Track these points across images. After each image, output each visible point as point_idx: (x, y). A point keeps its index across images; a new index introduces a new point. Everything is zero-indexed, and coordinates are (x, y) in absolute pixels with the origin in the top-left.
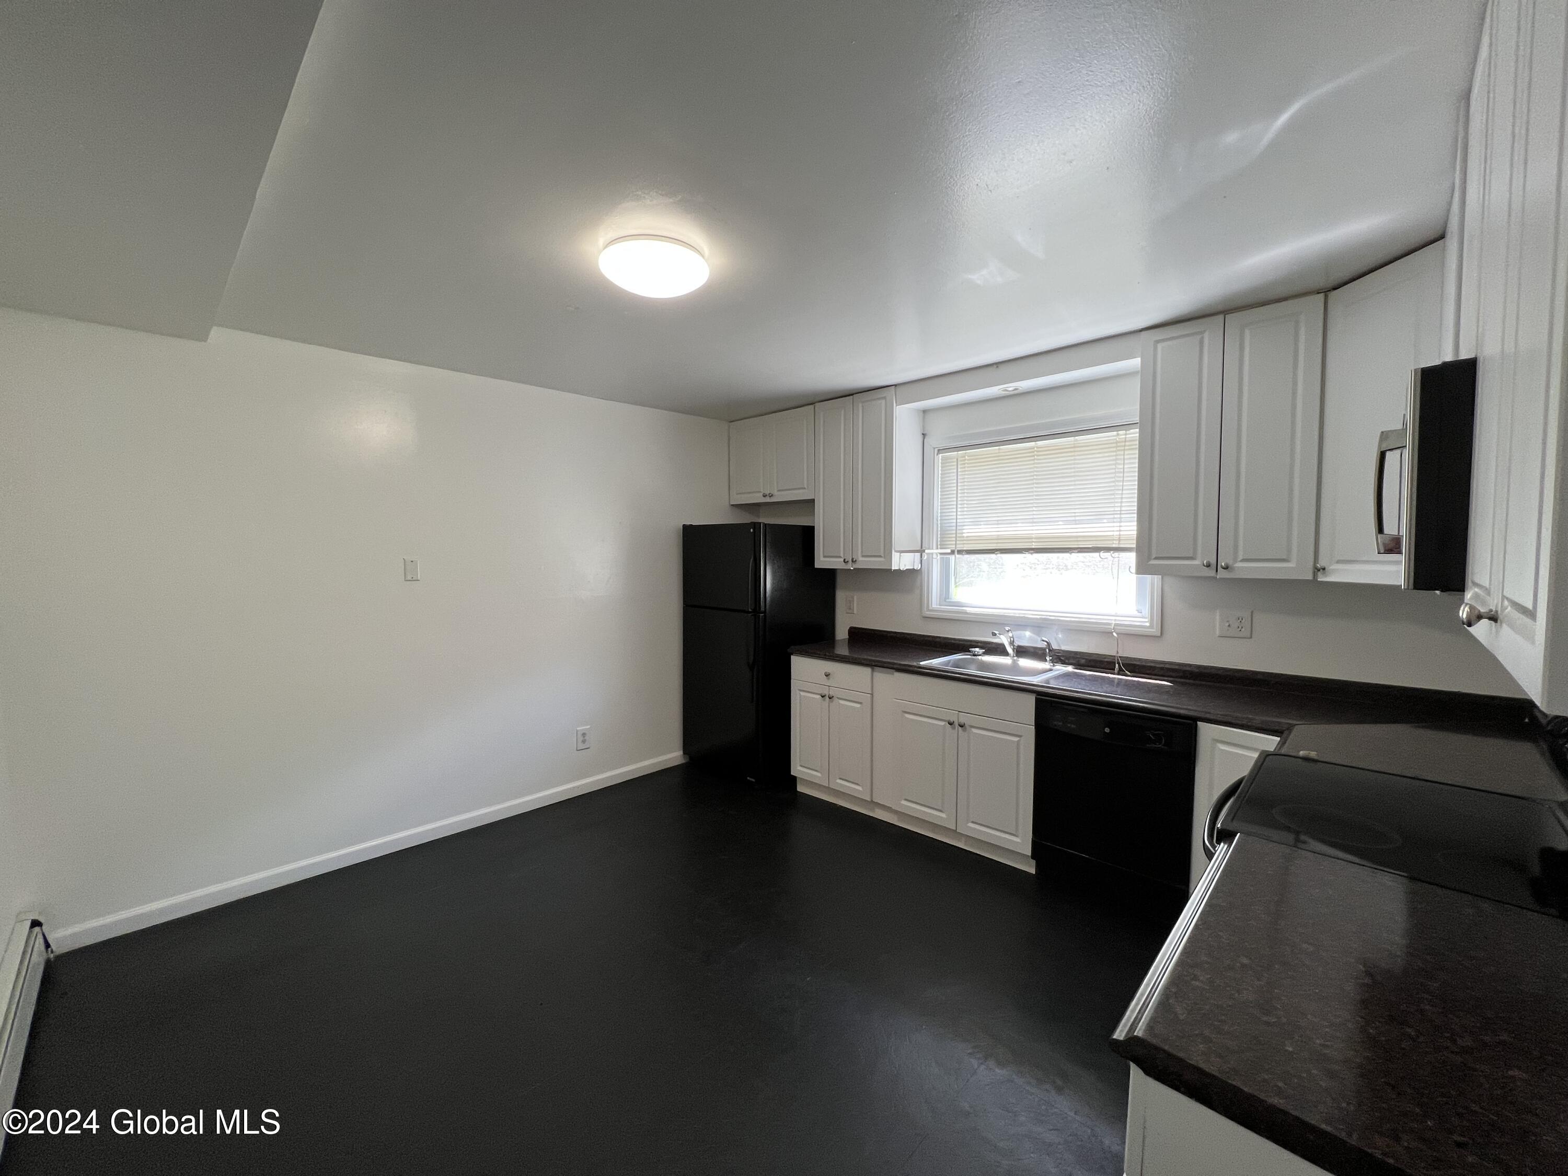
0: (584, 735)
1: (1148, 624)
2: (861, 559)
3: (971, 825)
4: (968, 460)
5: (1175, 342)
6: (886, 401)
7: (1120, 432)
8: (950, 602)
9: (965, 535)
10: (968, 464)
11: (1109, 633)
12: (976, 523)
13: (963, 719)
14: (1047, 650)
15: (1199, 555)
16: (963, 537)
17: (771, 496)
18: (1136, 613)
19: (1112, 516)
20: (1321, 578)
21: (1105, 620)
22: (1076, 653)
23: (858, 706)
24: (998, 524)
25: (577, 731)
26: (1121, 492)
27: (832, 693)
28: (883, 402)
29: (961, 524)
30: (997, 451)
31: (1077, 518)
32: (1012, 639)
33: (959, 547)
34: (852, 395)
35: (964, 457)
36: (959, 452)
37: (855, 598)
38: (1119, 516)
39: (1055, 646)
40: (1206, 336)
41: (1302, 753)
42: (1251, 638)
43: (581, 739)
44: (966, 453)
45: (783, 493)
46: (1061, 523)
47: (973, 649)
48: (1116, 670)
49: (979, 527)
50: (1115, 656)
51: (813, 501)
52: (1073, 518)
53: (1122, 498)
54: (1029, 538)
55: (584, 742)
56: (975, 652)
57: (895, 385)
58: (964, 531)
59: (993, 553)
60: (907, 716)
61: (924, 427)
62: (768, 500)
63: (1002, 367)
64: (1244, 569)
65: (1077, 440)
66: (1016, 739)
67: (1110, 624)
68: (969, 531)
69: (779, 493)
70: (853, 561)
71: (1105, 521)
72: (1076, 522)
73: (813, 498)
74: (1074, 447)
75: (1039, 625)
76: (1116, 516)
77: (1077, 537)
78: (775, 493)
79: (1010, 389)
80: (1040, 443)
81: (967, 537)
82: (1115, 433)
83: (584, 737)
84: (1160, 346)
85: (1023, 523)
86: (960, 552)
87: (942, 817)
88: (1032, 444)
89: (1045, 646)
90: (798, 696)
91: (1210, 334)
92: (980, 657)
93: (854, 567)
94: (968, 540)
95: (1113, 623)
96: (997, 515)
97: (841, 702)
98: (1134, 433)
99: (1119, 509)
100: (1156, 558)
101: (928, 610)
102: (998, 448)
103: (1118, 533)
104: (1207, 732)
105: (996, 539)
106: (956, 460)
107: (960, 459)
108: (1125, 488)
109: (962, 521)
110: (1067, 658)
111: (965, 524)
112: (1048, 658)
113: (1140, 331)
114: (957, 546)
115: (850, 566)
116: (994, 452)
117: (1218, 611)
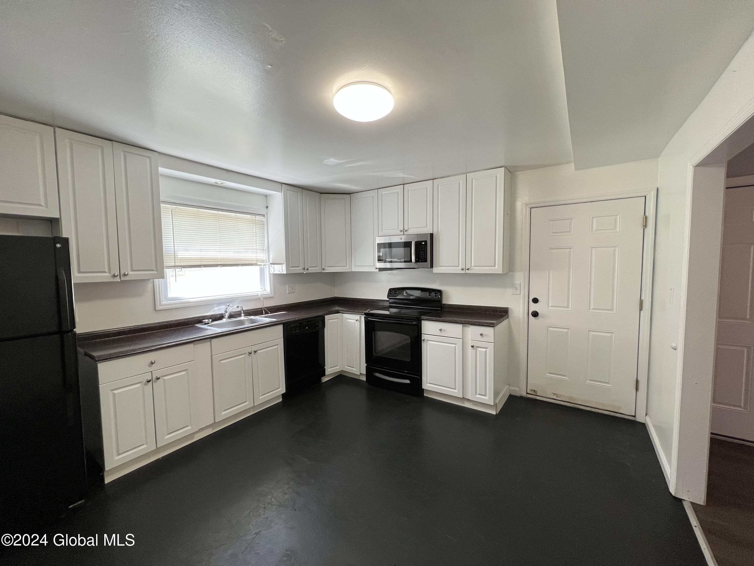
2: (131, 273)
3: (261, 398)
5: (292, 192)
6: (150, 160)
7: (253, 216)
9: (179, 256)
10: (178, 214)
11: (259, 299)
12: (186, 250)
13: (254, 348)
14: (242, 311)
15: (301, 266)
16: (178, 258)
18: (261, 290)
19: (252, 251)
23: (183, 373)
24: (201, 251)
27: (156, 376)
28: (148, 160)
29: (177, 250)
32: (226, 310)
34: (111, 140)
35: (176, 209)
36: (173, 206)
38: (255, 251)
39: (244, 309)
40: (299, 193)
42: (295, 292)
44: (176, 207)
46: (232, 252)
49: (188, 252)
50: (263, 308)
52: (237, 250)
53: (256, 244)
54: (218, 259)
56: (206, 322)
57: (159, 153)
58: (179, 254)
60: (222, 362)
63: (230, 173)
64: (313, 270)
65: (236, 215)
66: (277, 347)
67: (258, 295)
68: (181, 254)
71: (250, 252)
72: (239, 252)
74: (236, 218)
76: (254, 251)
77: (240, 259)
80: (220, 212)
82: (250, 216)
84: (288, 191)
85: (213, 251)
88: (216, 212)
93: (122, 279)
94: (182, 259)
95: (260, 294)
96: (200, 246)
97: (165, 378)
98: (258, 218)
99: (255, 248)
100: (291, 267)
101: (160, 305)
102: (198, 209)
103: (256, 258)
104: (327, 317)
105: (201, 259)
106: (170, 210)
107: (173, 210)
108: (257, 239)
109: (178, 248)
110: (249, 313)
111: (180, 250)
112: (242, 315)
113: (282, 183)
114: (176, 263)
115: (117, 279)
116: (196, 211)
117: (287, 285)
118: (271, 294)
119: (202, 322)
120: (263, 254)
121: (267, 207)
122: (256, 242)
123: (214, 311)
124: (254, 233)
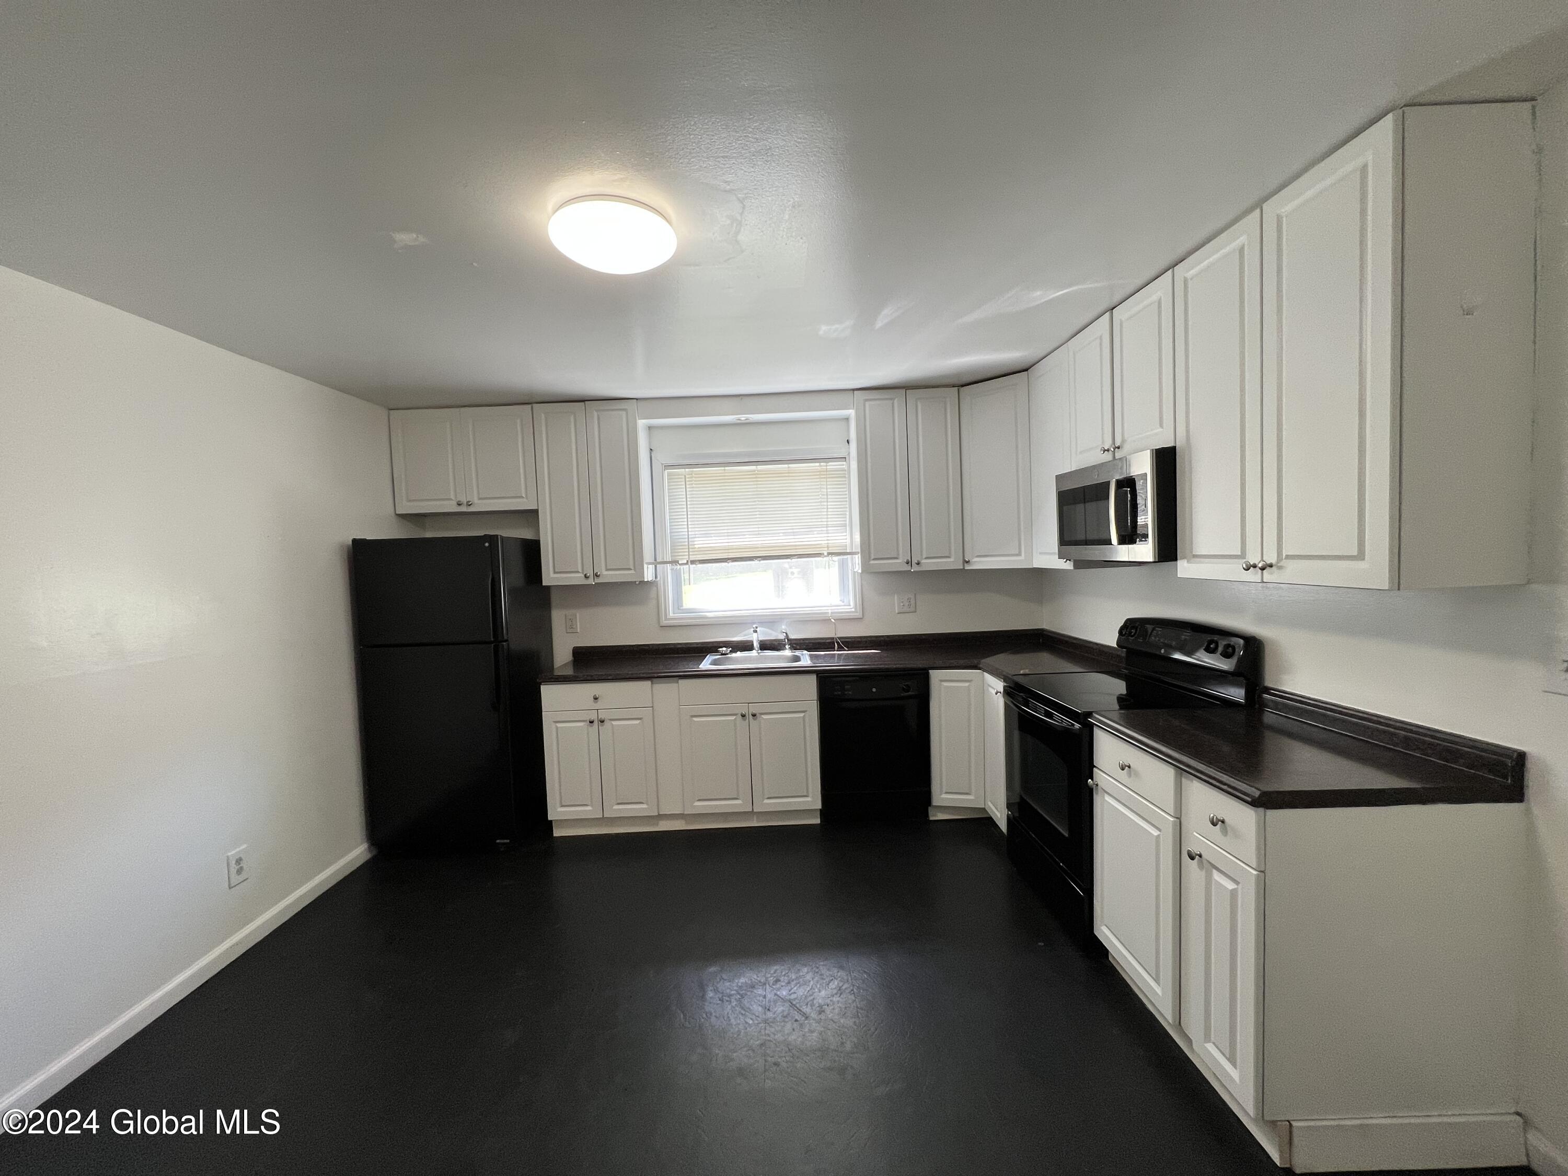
0: (239, 861)
1: (853, 610)
2: (605, 573)
3: (766, 801)
4: (695, 477)
5: (878, 402)
6: (627, 413)
7: (822, 464)
8: (683, 609)
9: (695, 546)
10: (695, 481)
11: (827, 620)
12: (707, 535)
13: (754, 709)
14: (786, 640)
15: (901, 556)
16: (695, 548)
17: (469, 504)
18: (841, 603)
19: (820, 529)
20: (967, 567)
21: (824, 610)
22: (804, 639)
23: (637, 722)
24: (728, 536)
25: (228, 857)
26: (825, 510)
27: (601, 716)
28: (624, 413)
29: (692, 536)
30: (723, 472)
31: (795, 531)
33: (692, 558)
34: (583, 401)
35: (692, 474)
36: (687, 470)
37: (578, 615)
38: (825, 529)
39: (792, 637)
40: (896, 401)
41: (1022, 672)
42: (916, 612)
43: (234, 869)
44: (692, 471)
45: (484, 501)
46: (781, 534)
47: (720, 649)
48: (836, 649)
49: (710, 539)
50: (833, 638)
51: (535, 513)
52: (791, 531)
53: (827, 515)
54: (755, 548)
55: (239, 871)
56: (723, 651)
57: (637, 399)
58: (695, 543)
59: (726, 562)
60: (695, 719)
61: (650, 443)
62: (464, 509)
64: (929, 564)
65: (790, 468)
66: (802, 715)
67: (826, 613)
68: (699, 543)
69: (480, 501)
70: (597, 576)
71: (815, 533)
72: (794, 534)
73: (534, 507)
74: (789, 473)
75: (771, 621)
76: (823, 529)
77: (796, 546)
78: (476, 500)
79: (743, 419)
80: (760, 467)
81: (699, 548)
82: (818, 464)
83: (239, 864)
84: (867, 404)
85: (749, 535)
86: (693, 562)
87: (738, 805)
88: (753, 468)
89: (783, 638)
90: (554, 730)
91: (898, 400)
92: (729, 655)
93: (596, 582)
94: (700, 550)
95: (830, 611)
96: (726, 528)
97: (614, 723)
98: (832, 465)
99: (825, 523)
100: (874, 559)
101: (666, 619)
102: (723, 468)
103: (826, 542)
104: (936, 676)
105: (727, 549)
106: (683, 477)
107: (687, 476)
108: (829, 507)
109: (693, 533)
110: (798, 645)
111: (697, 536)
112: (787, 647)
113: (853, 390)
114: (690, 557)
115: (591, 581)
116: (720, 472)
117: (896, 596)
118: (856, 612)
119: (717, 651)
120: (845, 534)
121: (848, 442)
122: (827, 512)
123: (745, 636)
124: (823, 495)
